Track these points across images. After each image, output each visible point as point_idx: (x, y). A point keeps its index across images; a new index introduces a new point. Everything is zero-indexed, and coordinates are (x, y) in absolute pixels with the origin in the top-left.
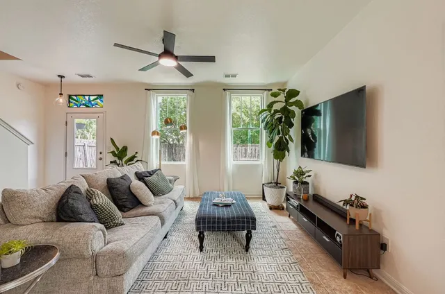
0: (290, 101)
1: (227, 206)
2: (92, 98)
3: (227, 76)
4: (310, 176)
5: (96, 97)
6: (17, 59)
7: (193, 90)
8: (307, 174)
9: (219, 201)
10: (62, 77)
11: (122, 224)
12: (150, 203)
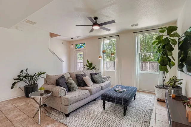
0: (171, 34)
1: (120, 92)
2: (82, 44)
3: (132, 26)
4: (182, 83)
5: (83, 44)
6: (60, 35)
7: (118, 35)
8: (179, 82)
9: (118, 90)
10: (72, 38)
11: (76, 91)
12: (89, 85)
